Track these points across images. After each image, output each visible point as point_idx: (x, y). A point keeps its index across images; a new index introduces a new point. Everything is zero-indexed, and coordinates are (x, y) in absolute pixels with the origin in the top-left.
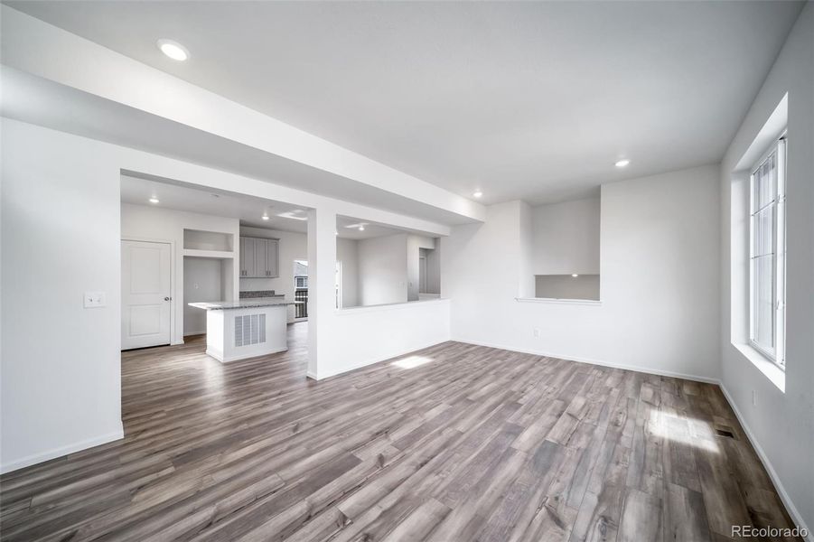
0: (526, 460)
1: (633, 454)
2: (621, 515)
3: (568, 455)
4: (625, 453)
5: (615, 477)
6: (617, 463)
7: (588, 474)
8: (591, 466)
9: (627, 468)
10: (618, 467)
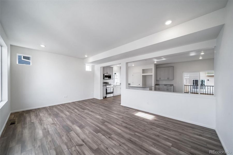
0: (69, 125)
1: (47, 148)
2: (43, 132)
3: (63, 133)
4: (50, 147)
5: (48, 137)
6: (50, 141)
7: (55, 133)
8: (56, 135)
9: (47, 142)
10: (49, 140)
